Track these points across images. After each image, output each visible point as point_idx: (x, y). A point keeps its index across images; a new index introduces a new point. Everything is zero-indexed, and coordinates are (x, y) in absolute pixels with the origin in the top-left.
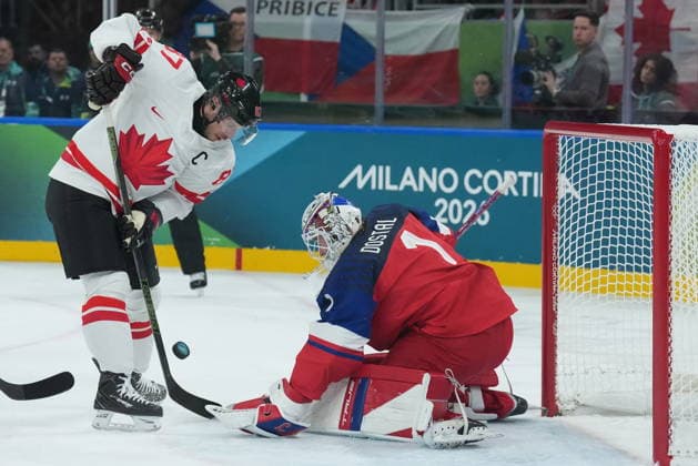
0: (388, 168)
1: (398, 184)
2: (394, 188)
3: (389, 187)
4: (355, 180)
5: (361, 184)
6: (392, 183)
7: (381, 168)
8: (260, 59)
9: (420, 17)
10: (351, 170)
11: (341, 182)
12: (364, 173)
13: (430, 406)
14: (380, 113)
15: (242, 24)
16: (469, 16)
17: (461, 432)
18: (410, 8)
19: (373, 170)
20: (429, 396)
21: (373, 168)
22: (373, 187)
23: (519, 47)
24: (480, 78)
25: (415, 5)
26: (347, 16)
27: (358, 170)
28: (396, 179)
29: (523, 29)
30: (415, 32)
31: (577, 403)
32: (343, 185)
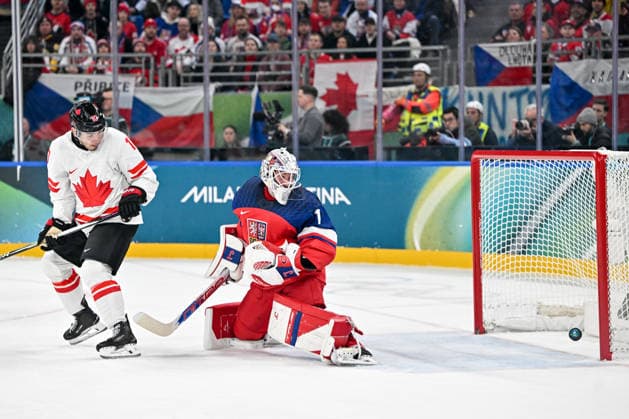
0: (215, 189)
1: (223, 198)
2: (220, 201)
3: (217, 200)
4: (192, 196)
5: (197, 199)
6: (219, 197)
7: (210, 189)
8: (123, 120)
9: (184, 91)
10: (190, 189)
11: (183, 197)
12: (199, 192)
13: (332, 340)
14: (208, 154)
15: (110, 99)
16: (218, 90)
17: (356, 357)
18: (178, 85)
19: (204, 190)
20: (333, 334)
21: (205, 189)
22: (205, 200)
23: (256, 110)
24: (229, 130)
25: (182, 83)
26: (135, 91)
27: (195, 190)
28: (221, 195)
29: (258, 99)
30: (180, 103)
31: (494, 325)
32: (184, 200)
